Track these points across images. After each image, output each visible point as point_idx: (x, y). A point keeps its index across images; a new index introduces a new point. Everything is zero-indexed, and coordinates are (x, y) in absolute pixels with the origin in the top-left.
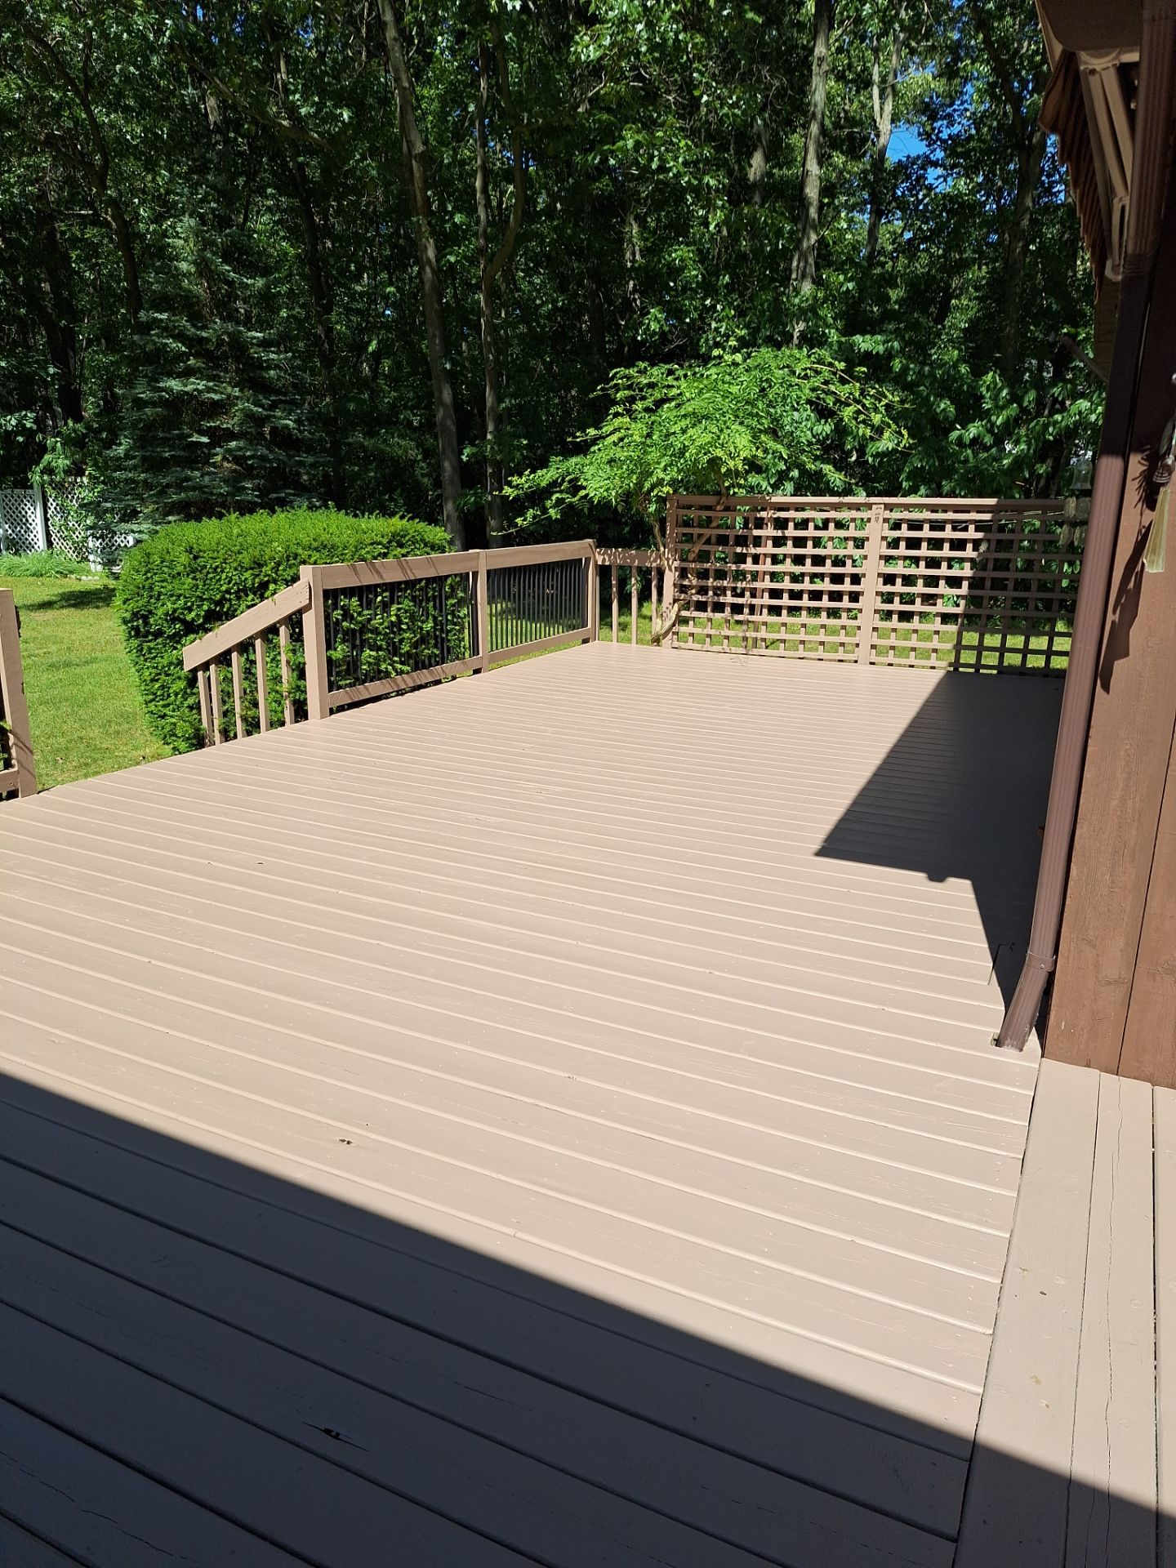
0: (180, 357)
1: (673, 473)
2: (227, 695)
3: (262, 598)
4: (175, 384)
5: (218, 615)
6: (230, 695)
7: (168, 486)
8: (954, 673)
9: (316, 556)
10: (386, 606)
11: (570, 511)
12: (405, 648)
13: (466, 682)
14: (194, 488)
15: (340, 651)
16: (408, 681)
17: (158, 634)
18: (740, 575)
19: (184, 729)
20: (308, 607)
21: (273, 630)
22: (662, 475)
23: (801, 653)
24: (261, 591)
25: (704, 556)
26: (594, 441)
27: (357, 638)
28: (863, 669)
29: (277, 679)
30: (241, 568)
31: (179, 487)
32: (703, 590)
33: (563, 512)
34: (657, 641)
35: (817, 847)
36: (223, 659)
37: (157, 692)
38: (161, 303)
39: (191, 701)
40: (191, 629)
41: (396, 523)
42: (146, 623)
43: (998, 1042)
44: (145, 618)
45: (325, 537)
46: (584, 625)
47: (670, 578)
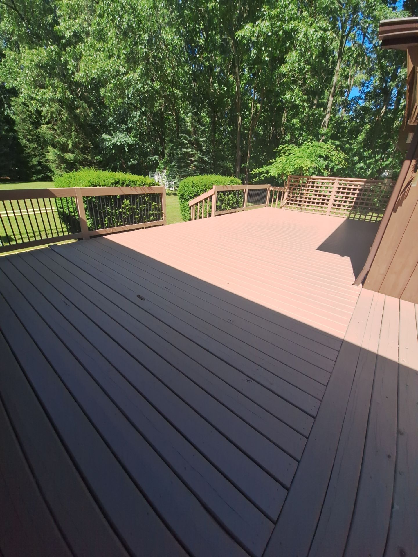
0: (187, 144)
1: (291, 170)
2: (196, 211)
3: (205, 192)
4: (185, 150)
5: (196, 195)
6: (197, 211)
7: (182, 172)
8: (348, 219)
9: (216, 184)
10: (228, 195)
11: (266, 178)
12: (231, 204)
13: (241, 213)
14: (187, 172)
15: (219, 204)
16: (230, 211)
17: (185, 199)
18: (302, 194)
19: (188, 218)
20: (214, 194)
21: (207, 199)
22: (288, 170)
23: (313, 212)
24: (205, 191)
25: (294, 189)
26: (273, 162)
27: (222, 201)
28: (327, 217)
29: (206, 209)
30: (202, 186)
31: (184, 172)
32: (293, 197)
33: (264, 178)
34: (281, 207)
35: (317, 248)
36: (196, 204)
37: (184, 210)
38: (183, 132)
39: (190, 212)
40: (191, 198)
41: (232, 178)
42: (183, 196)
43: (353, 285)
44: (183, 195)
45: (218, 180)
46: (266, 203)
47: (286, 194)
